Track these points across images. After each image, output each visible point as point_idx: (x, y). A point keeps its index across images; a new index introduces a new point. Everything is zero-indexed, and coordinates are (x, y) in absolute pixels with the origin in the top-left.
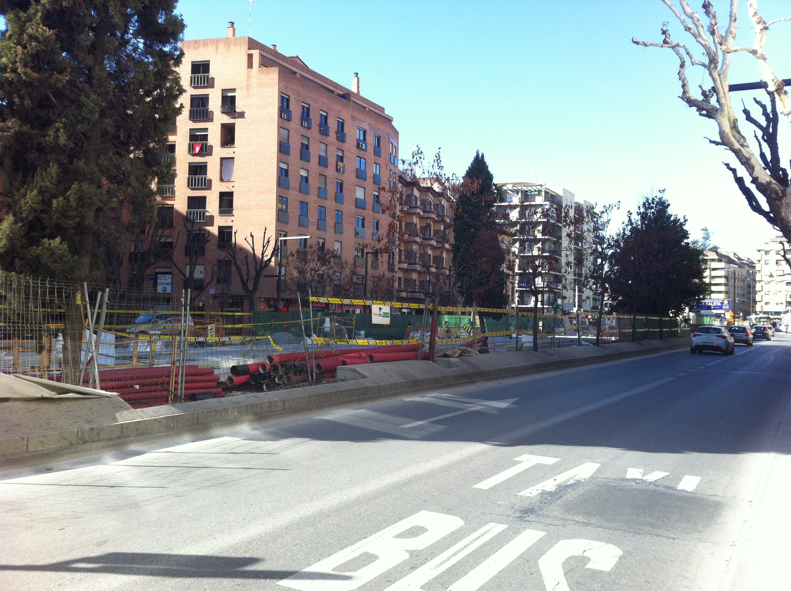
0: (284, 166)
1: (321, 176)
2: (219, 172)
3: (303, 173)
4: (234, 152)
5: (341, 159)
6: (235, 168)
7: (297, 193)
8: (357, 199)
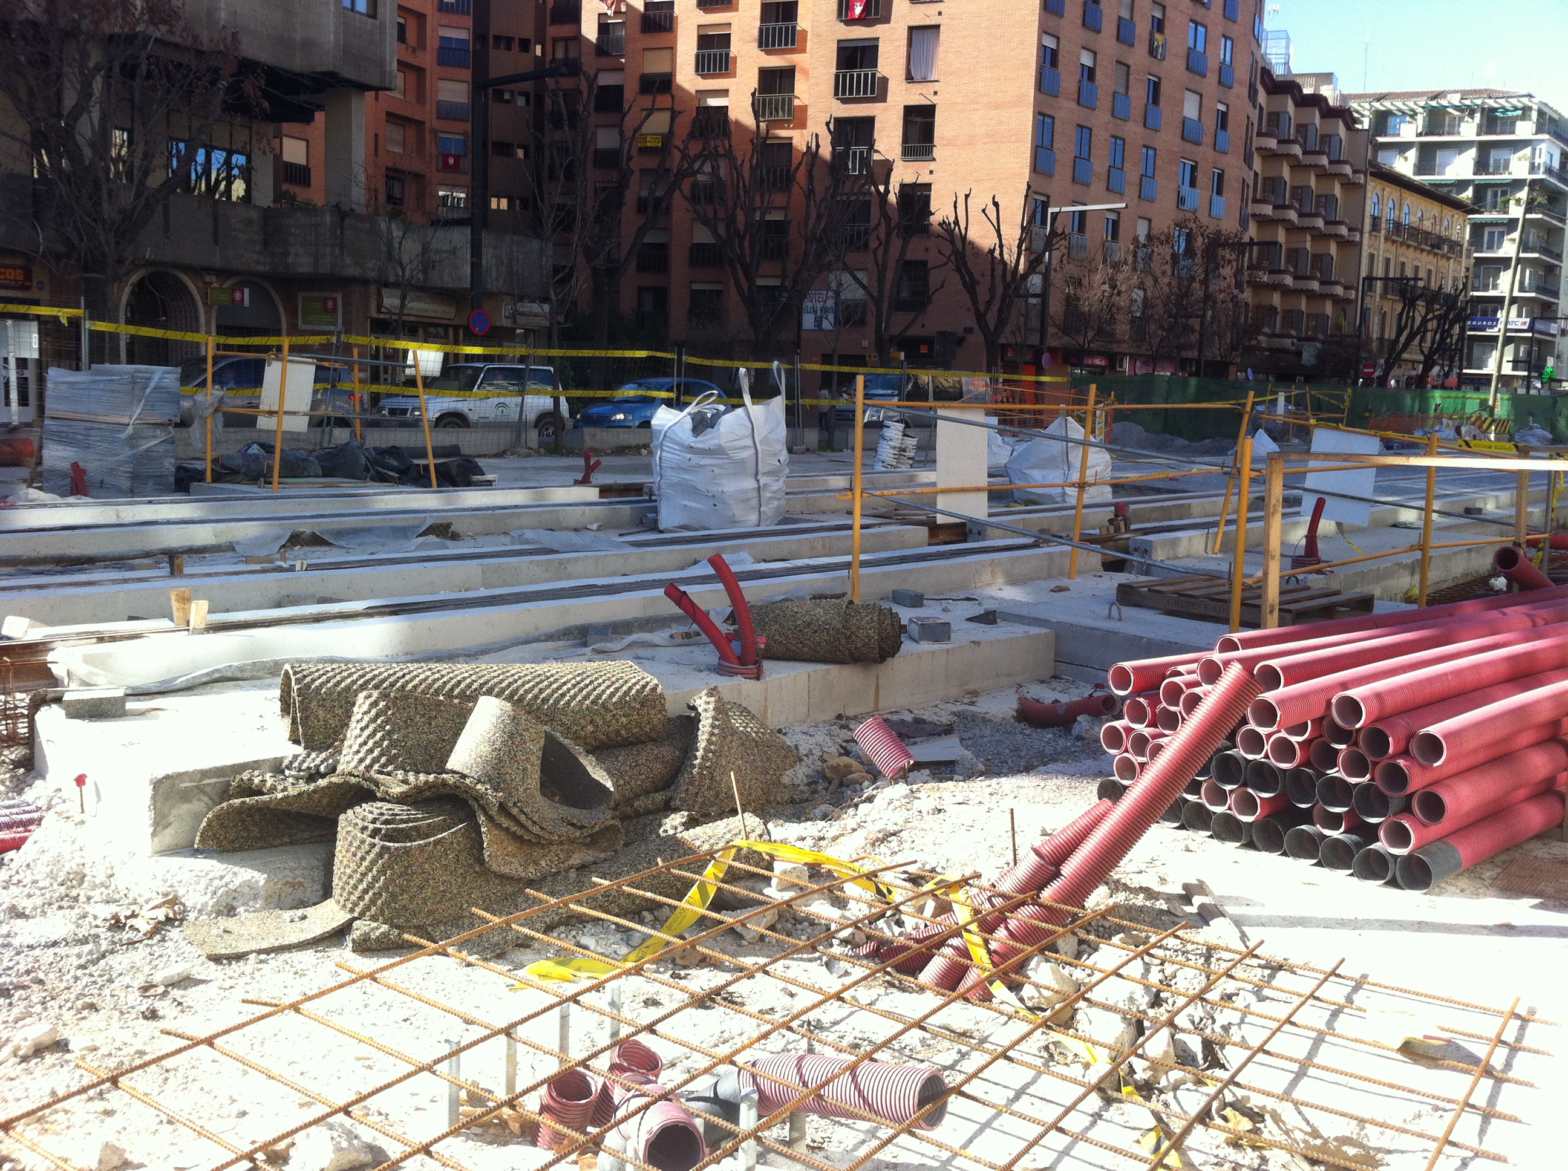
0: (1050, 43)
1: (1120, 67)
2: (903, 61)
3: (1086, 59)
4: (940, 13)
5: (1159, 25)
6: (941, 49)
7: (1073, 105)
8: (1184, 121)
